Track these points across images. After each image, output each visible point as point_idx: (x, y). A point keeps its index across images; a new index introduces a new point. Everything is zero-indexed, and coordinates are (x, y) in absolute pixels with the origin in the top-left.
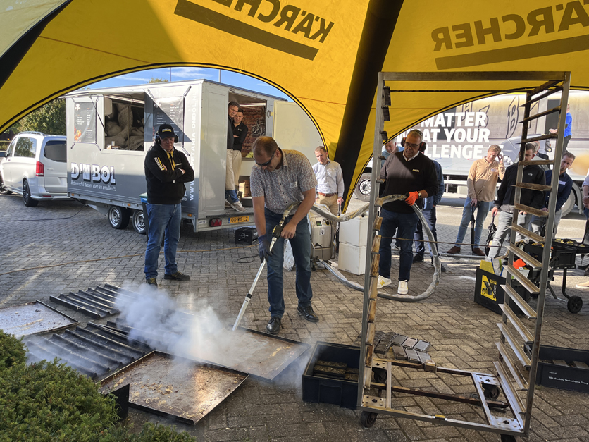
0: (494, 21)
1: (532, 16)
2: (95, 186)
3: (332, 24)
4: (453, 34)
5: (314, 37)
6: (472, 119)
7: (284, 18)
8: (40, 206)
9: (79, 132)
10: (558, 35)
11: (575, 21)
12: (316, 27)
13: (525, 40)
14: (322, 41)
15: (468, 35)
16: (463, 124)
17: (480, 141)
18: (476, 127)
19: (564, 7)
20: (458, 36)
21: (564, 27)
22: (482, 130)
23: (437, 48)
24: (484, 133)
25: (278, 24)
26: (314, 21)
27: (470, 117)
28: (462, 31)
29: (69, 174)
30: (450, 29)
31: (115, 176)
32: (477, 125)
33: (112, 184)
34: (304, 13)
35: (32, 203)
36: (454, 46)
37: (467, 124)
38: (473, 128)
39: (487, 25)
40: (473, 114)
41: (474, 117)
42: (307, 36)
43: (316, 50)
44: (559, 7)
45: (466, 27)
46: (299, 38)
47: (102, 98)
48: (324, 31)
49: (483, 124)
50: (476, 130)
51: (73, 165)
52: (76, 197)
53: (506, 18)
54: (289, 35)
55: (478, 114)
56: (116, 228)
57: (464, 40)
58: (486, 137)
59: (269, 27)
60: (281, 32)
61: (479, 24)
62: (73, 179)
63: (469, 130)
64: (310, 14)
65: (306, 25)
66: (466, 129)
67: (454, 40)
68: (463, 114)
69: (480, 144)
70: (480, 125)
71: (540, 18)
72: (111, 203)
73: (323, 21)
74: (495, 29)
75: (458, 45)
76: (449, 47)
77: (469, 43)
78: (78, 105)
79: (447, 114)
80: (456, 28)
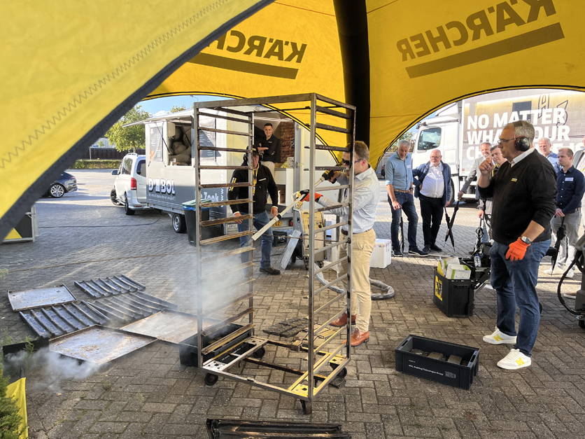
0: (440, 29)
1: (470, 20)
2: (163, 197)
3: (304, 46)
4: (412, 44)
5: (289, 59)
6: (549, 116)
7: (252, 47)
8: (137, 215)
9: (153, 152)
10: (498, 37)
11: (509, 22)
12: (288, 51)
13: (470, 45)
14: (299, 61)
15: (423, 44)
16: (540, 122)
17: (560, 139)
18: (554, 125)
19: (495, 9)
20: (417, 46)
21: (501, 28)
22: (561, 127)
23: (405, 59)
24: (564, 131)
25: (248, 52)
26: (284, 46)
27: (547, 113)
28: (418, 42)
29: (148, 187)
30: (409, 40)
31: (175, 187)
32: (555, 122)
33: (174, 195)
34: (271, 40)
35: (130, 212)
36: (416, 55)
37: (544, 122)
38: (551, 126)
39: (436, 34)
40: (550, 110)
41: (552, 114)
42: (281, 58)
43: (296, 71)
44: (491, 10)
45: (419, 37)
46: (274, 61)
47: (166, 123)
48: (299, 53)
49: (562, 121)
50: (554, 128)
51: (150, 180)
52: (152, 206)
53: (450, 25)
54: (262, 60)
55: (556, 110)
56: (177, 232)
57: (421, 49)
58: (566, 135)
59: (240, 56)
60: (253, 58)
61: (429, 33)
62: (150, 191)
63: (547, 129)
64: (277, 40)
65: (277, 50)
66: (543, 127)
67: (415, 51)
68: (540, 111)
69: (560, 142)
70: (559, 123)
71: (477, 22)
72: (173, 211)
73: (294, 45)
74: (443, 37)
75: (420, 54)
76: (413, 57)
77: (427, 52)
78: (152, 130)
79: (521, 113)
80: (413, 39)
